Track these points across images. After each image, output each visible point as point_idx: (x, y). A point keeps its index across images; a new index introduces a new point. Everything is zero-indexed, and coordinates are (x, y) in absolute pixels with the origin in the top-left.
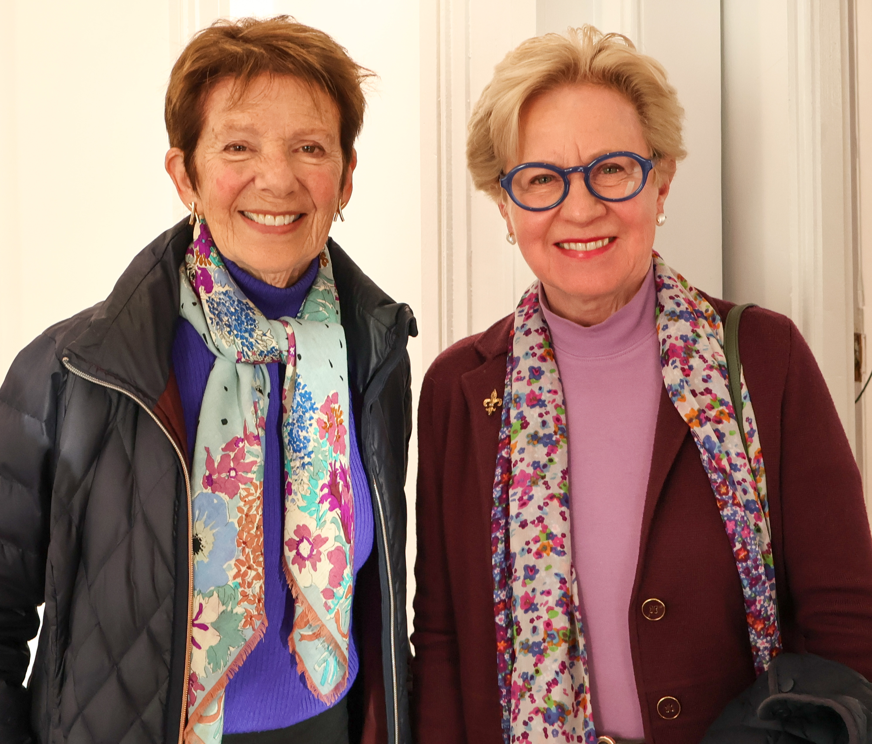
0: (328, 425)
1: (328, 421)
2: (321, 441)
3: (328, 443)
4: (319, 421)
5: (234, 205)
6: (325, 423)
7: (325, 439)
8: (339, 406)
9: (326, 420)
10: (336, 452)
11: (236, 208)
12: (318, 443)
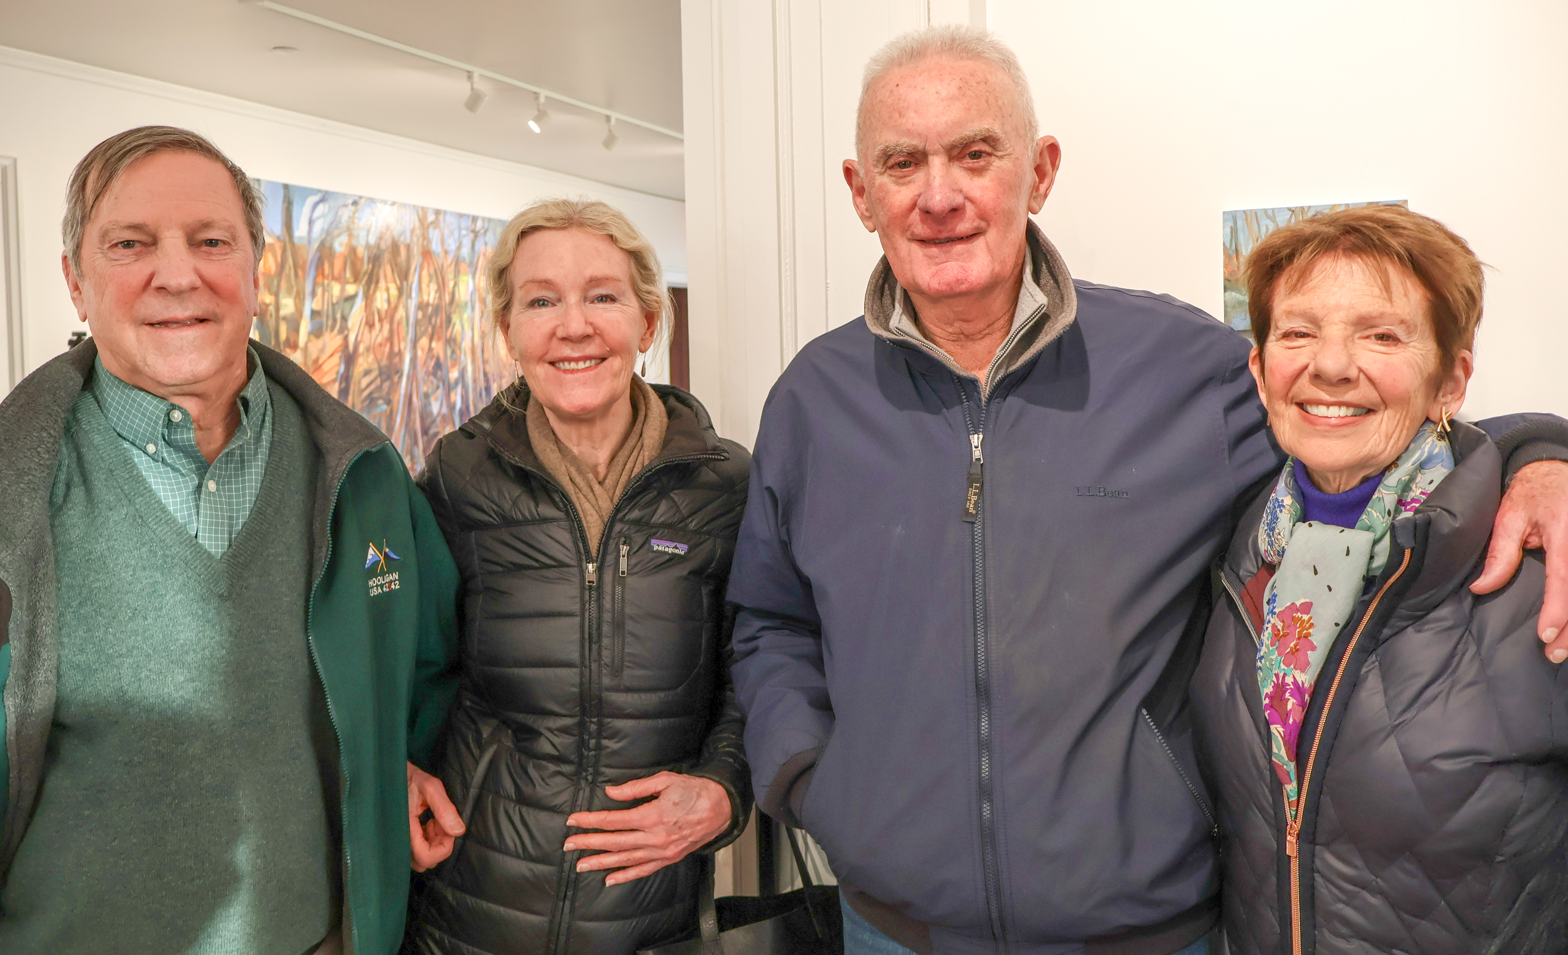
0: (1281, 633)
1: (1283, 629)
2: (1271, 648)
3: (1277, 652)
4: (1274, 626)
5: (1290, 395)
6: (1279, 630)
7: (1275, 647)
8: (1311, 618)
9: (1280, 628)
10: (1288, 665)
11: (1292, 399)
12: (1269, 649)
